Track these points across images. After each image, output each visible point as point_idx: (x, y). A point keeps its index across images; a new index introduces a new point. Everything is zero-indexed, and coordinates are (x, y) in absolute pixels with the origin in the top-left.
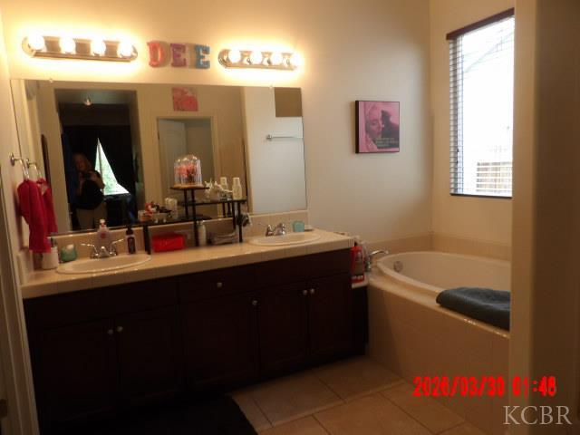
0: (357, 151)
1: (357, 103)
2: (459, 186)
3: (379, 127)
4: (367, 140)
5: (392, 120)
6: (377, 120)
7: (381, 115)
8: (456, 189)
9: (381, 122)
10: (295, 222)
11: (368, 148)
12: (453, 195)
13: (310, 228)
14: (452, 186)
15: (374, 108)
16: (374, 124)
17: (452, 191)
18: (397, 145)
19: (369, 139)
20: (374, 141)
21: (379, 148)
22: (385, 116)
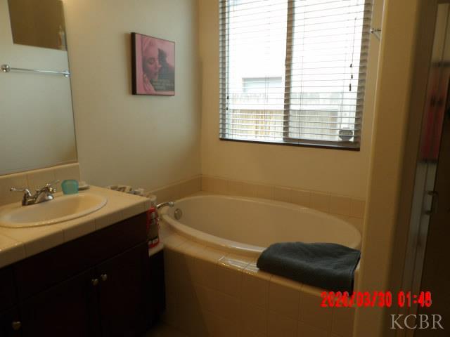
0: (134, 92)
1: (133, 35)
2: (227, 131)
3: (156, 68)
4: (144, 81)
5: (169, 60)
6: (154, 59)
7: (157, 53)
8: (224, 134)
9: (157, 62)
10: (65, 181)
11: (146, 90)
12: (222, 139)
13: (85, 186)
14: (221, 131)
15: (151, 44)
16: (151, 64)
17: (221, 137)
18: (172, 89)
19: (147, 79)
20: (151, 82)
21: (156, 90)
22: (162, 55)
